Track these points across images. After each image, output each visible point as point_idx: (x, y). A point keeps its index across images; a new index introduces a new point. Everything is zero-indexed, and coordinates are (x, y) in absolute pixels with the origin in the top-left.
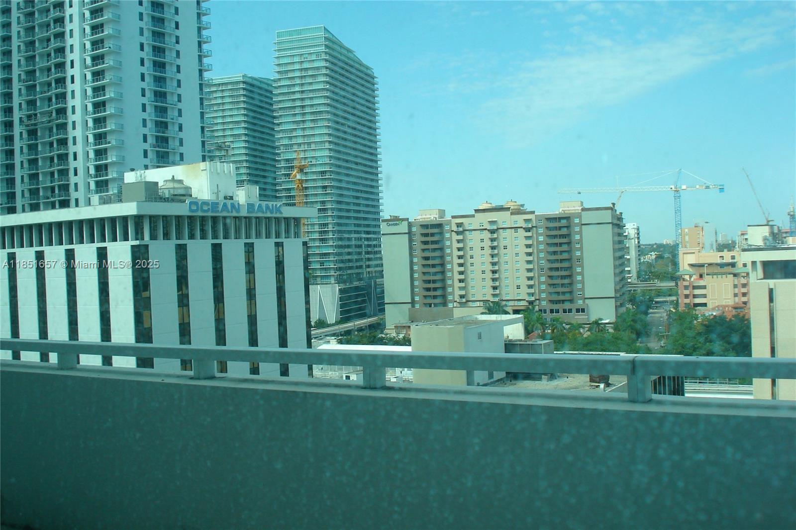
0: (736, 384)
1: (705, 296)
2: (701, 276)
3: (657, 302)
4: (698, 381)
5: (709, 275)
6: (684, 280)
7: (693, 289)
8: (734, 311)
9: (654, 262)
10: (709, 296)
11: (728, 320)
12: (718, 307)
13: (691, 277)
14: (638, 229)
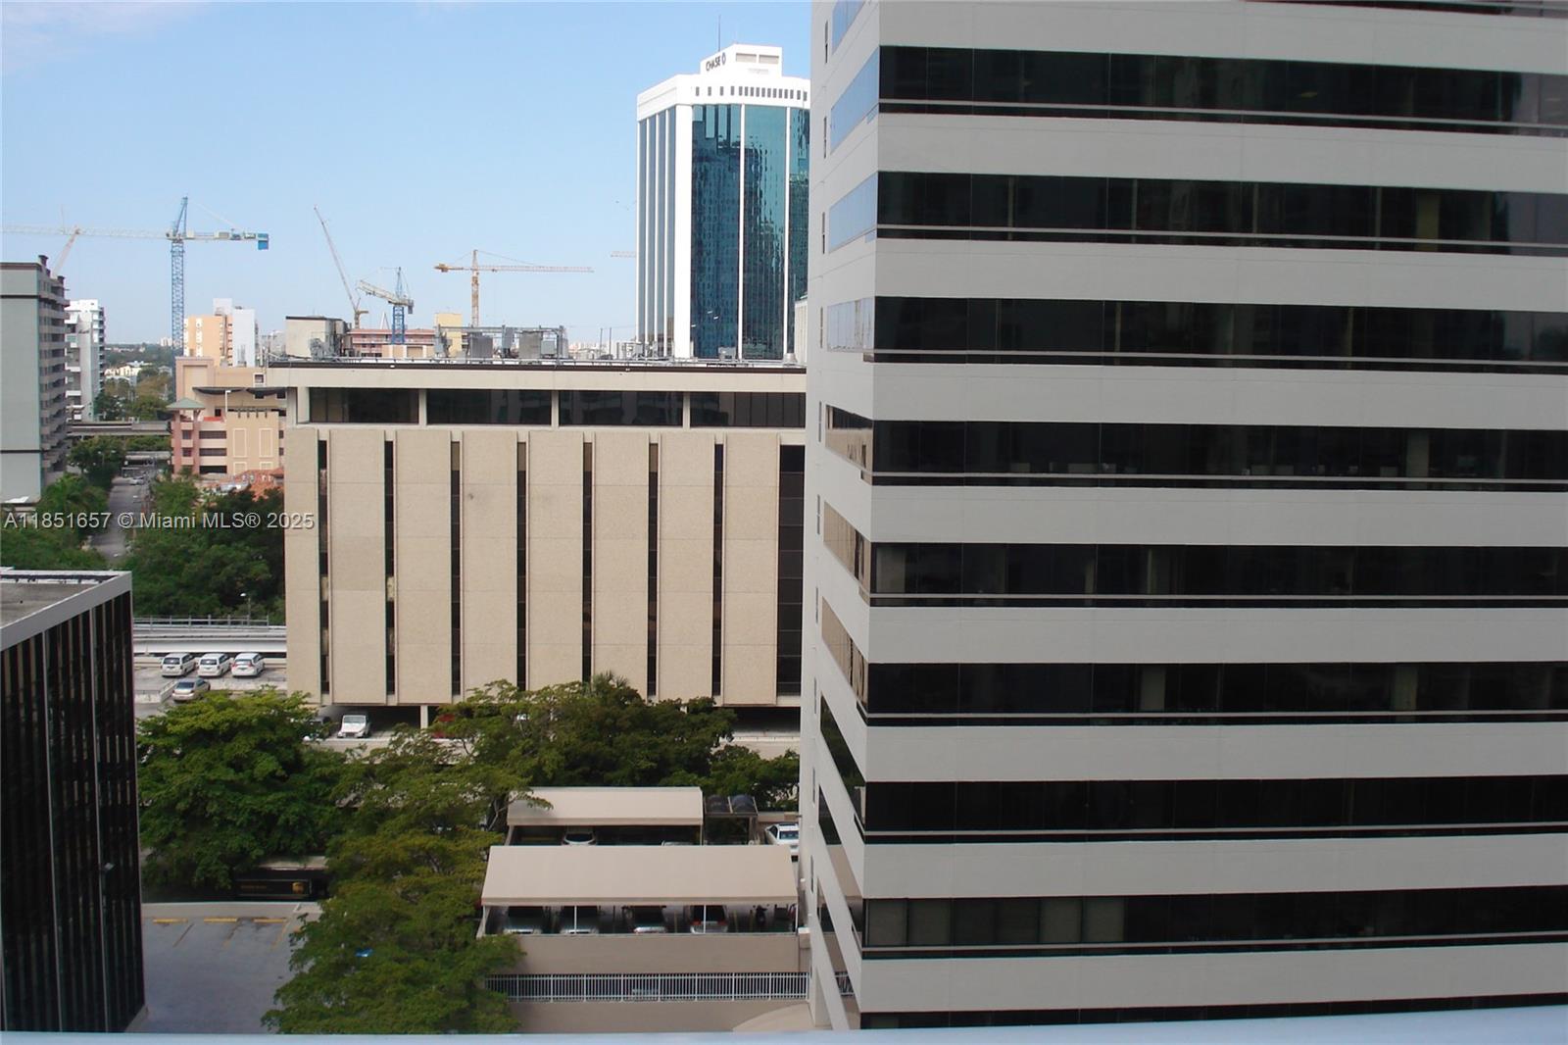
0: (265, 624)
1: (222, 452)
2: (218, 413)
3: (132, 463)
4: (190, 620)
5: (233, 410)
6: (183, 418)
7: (200, 438)
8: (275, 482)
9: (135, 381)
10: (232, 452)
11: (255, 499)
12: (245, 473)
13: (196, 413)
14: (101, 314)
